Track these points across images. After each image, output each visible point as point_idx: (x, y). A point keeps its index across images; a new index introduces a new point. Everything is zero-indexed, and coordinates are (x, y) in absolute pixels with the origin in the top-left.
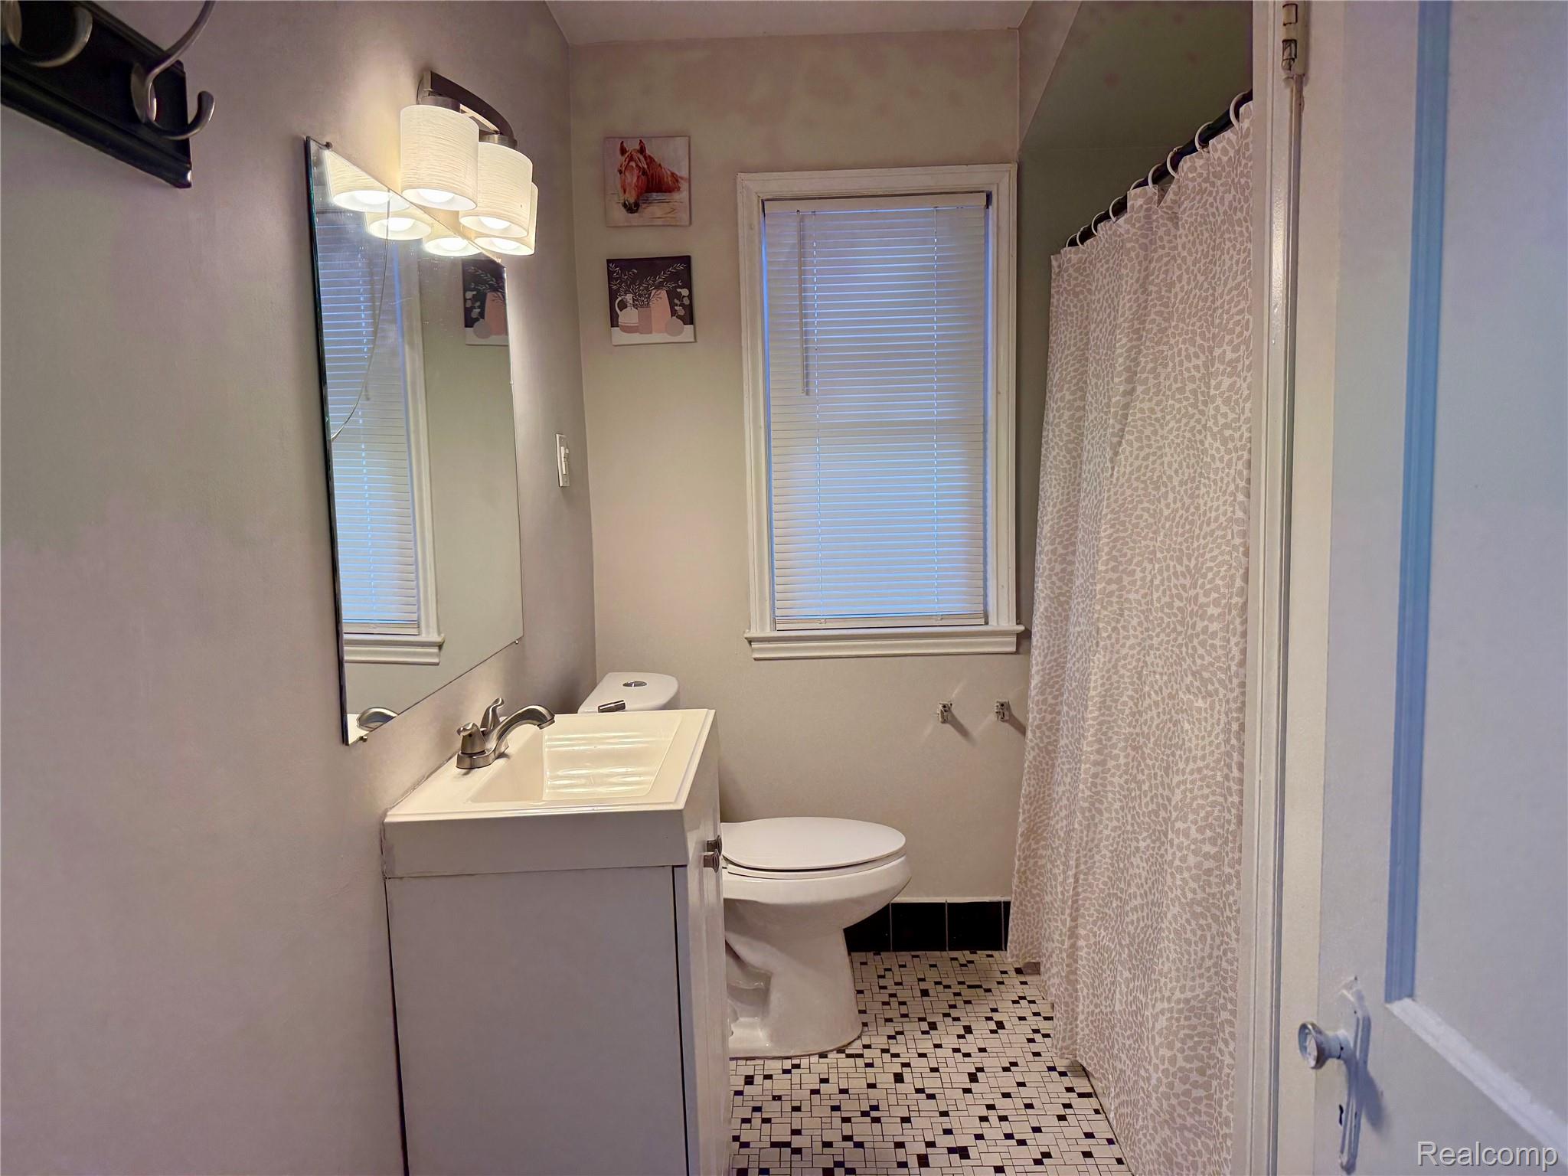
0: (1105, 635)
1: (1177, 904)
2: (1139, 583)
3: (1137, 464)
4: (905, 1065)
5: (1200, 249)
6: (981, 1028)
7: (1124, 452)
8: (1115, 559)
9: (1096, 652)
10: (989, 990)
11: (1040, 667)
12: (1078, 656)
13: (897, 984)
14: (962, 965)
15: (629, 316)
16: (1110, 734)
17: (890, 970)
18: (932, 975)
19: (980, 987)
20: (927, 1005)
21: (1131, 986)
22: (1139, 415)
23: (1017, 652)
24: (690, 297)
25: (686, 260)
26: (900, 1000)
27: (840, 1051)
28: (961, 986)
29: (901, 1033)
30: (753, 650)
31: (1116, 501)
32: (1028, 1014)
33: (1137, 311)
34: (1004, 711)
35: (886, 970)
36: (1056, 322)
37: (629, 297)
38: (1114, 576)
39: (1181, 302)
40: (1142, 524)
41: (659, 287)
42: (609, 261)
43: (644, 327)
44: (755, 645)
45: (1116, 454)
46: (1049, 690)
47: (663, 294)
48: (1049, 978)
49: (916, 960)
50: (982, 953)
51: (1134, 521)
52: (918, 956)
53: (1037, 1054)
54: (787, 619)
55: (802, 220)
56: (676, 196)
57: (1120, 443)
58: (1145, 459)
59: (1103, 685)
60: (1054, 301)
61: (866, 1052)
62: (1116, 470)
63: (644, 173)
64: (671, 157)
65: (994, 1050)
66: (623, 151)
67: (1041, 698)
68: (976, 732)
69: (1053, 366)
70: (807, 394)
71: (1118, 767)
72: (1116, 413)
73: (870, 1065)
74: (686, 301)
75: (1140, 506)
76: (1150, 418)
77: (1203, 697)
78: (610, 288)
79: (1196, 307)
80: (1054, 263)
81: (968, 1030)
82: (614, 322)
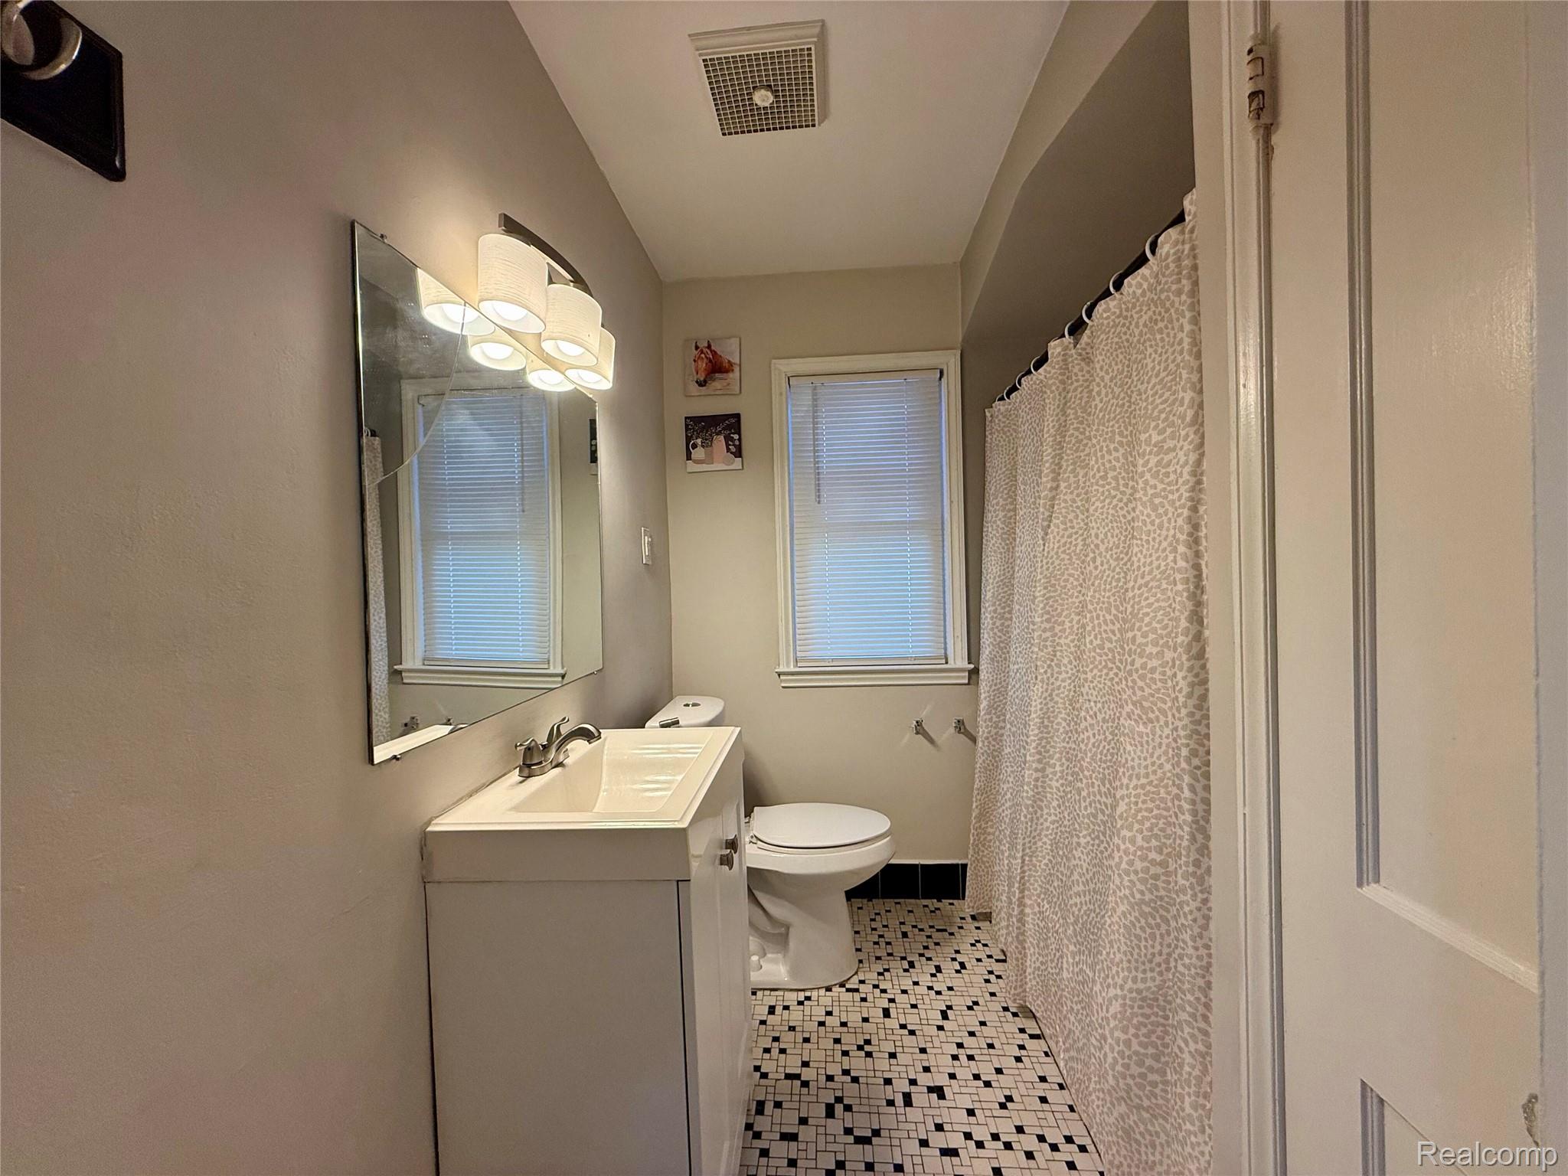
0: (1042, 671)
1: (1125, 902)
2: (1068, 631)
3: (1063, 541)
4: (892, 1001)
5: (1116, 368)
6: (949, 968)
7: (1052, 533)
8: (1048, 613)
9: (1035, 684)
10: (952, 934)
11: (987, 694)
12: (1017, 686)
13: (884, 926)
14: (931, 912)
15: (698, 453)
16: (1048, 747)
17: (878, 914)
18: (910, 920)
19: (945, 930)
20: (907, 945)
21: (1077, 959)
22: (1063, 505)
23: (969, 684)
24: (740, 439)
25: (737, 416)
26: (887, 940)
27: (842, 985)
28: (932, 930)
29: (887, 970)
30: (781, 681)
31: (1048, 569)
32: (983, 956)
33: (1059, 428)
34: (960, 726)
35: (876, 914)
36: (991, 453)
37: (699, 441)
38: (1048, 626)
39: (1101, 411)
40: (1069, 586)
41: (719, 433)
42: (686, 418)
43: (709, 460)
44: (782, 677)
45: (1046, 534)
46: (993, 711)
47: (722, 438)
48: (999, 929)
49: (898, 906)
50: (946, 902)
51: (1062, 584)
52: (899, 903)
53: (993, 994)
54: (804, 659)
55: (815, 388)
56: (731, 375)
57: (1049, 526)
58: (1070, 536)
59: (1041, 709)
60: (988, 439)
61: (862, 987)
62: (1047, 545)
63: (710, 361)
64: (729, 351)
65: (960, 989)
66: (697, 348)
67: (988, 717)
68: (939, 741)
69: (990, 482)
70: (819, 503)
71: (1054, 774)
72: (1045, 504)
73: (864, 1000)
74: (737, 443)
75: (1066, 572)
76: (1071, 506)
77: (1144, 723)
78: (686, 435)
79: (1115, 412)
80: (988, 414)
81: (938, 969)
82: (689, 457)
